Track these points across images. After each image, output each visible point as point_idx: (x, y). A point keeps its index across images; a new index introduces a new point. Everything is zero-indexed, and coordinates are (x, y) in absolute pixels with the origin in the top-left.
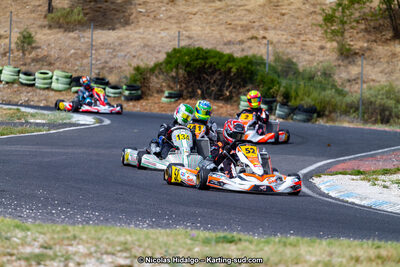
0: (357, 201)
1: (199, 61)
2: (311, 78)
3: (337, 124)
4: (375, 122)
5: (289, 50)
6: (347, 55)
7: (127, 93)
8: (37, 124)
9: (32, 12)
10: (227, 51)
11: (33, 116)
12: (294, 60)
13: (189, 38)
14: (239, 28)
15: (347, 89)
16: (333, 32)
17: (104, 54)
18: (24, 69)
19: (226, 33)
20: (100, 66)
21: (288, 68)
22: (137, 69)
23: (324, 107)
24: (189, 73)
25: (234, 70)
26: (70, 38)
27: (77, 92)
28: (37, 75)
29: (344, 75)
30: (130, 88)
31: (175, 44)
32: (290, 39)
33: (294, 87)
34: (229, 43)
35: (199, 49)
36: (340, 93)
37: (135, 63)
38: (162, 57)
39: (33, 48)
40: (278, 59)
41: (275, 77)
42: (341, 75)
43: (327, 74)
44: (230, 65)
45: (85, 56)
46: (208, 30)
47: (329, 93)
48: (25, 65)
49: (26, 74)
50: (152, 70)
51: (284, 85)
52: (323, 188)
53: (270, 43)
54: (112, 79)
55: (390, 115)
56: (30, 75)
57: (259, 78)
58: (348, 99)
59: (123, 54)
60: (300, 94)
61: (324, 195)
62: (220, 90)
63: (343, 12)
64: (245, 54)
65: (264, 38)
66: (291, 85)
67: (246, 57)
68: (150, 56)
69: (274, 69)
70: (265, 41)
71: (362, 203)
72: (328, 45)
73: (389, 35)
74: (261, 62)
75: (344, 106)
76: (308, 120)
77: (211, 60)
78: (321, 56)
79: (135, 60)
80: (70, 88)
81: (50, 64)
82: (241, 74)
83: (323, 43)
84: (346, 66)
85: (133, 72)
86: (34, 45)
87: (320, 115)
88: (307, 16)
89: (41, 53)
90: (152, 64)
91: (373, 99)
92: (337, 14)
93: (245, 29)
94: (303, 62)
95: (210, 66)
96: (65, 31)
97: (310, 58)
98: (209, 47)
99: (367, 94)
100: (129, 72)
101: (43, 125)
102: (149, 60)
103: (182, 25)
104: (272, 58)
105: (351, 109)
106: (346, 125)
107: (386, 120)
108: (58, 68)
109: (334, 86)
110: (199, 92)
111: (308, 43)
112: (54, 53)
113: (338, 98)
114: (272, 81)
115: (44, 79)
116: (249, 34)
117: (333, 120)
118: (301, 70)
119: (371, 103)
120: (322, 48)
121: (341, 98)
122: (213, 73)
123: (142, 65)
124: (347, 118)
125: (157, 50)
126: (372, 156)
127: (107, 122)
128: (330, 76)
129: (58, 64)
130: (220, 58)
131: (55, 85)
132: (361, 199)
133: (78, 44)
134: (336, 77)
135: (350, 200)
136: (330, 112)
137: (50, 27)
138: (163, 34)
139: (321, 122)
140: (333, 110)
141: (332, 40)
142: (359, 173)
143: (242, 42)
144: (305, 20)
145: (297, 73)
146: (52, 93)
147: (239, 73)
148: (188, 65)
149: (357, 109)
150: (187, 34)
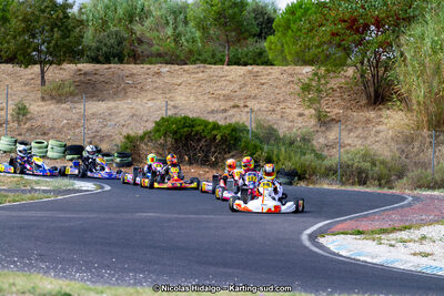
0: (369, 260)
1: (186, 129)
2: (291, 143)
3: (318, 186)
4: (353, 184)
5: (269, 118)
6: (324, 121)
7: (118, 160)
8: (44, 191)
9: (25, 85)
10: (211, 119)
11: (37, 183)
12: (275, 127)
13: (175, 107)
14: (222, 98)
15: (325, 153)
16: (310, 100)
17: (95, 124)
18: (20, 138)
19: (210, 102)
20: (92, 135)
21: (270, 135)
22: (128, 137)
23: (305, 171)
24: (176, 140)
25: (218, 137)
26: (63, 109)
27: (71, 160)
28: (33, 144)
29: (322, 140)
30: (121, 155)
31: (162, 113)
32: (270, 107)
33: (275, 152)
34: (212, 112)
35: (185, 118)
36: (319, 157)
37: (125, 132)
38: (151, 126)
39: (27, 119)
40: (259, 125)
41: (258, 143)
42: (319, 141)
43: (306, 140)
44: (215, 132)
45: (77, 126)
46: (192, 99)
47: (309, 157)
48: (20, 135)
49: (22, 143)
50: (142, 138)
51: (265, 150)
52: (332, 248)
53: (252, 111)
54: (104, 147)
55: (367, 177)
56: (26, 144)
57: (243, 144)
58: (327, 163)
59: (113, 123)
60: (281, 158)
61: (334, 254)
62: (206, 156)
63: (319, 81)
64: (228, 121)
65: (246, 106)
66: (272, 151)
67: (230, 124)
68: (138, 125)
69: (256, 136)
70: (247, 109)
71: (374, 261)
72: (306, 112)
73: (364, 102)
74: (244, 129)
75: (323, 169)
76: (291, 184)
77: (198, 128)
78: (300, 123)
79: (124, 129)
80: (64, 157)
81: (44, 134)
82: (226, 140)
83: (301, 111)
84: (323, 132)
85: (123, 140)
86: (29, 116)
87: (301, 178)
88: (285, 85)
89: (36, 123)
90: (141, 132)
91: (350, 163)
92: (314, 84)
93: (227, 98)
94: (283, 129)
95: (196, 134)
96: (58, 102)
97: (290, 124)
98: (195, 115)
99: (345, 158)
100: (119, 140)
101: (49, 191)
102: (138, 129)
103: (168, 96)
104: (254, 125)
105: (330, 172)
106: (326, 187)
107: (363, 182)
108: (52, 138)
109: (313, 151)
110: (187, 158)
111: (287, 111)
112: (48, 123)
113: (317, 163)
114: (255, 147)
115: (40, 148)
116: (232, 103)
117: (314, 183)
118: (281, 136)
119: (348, 166)
120: (301, 115)
121: (320, 161)
122: (199, 140)
123: (132, 133)
124: (327, 181)
125: (145, 119)
126: (365, 216)
127: (108, 188)
128: (309, 141)
129: (51, 134)
130: (206, 127)
131: (50, 154)
132: (372, 257)
133: (70, 115)
134: (314, 143)
135: (362, 258)
136: (310, 175)
137: (43, 99)
138: (150, 104)
139: (302, 184)
140: (314, 173)
141: (309, 107)
142: (359, 233)
143: (225, 111)
144: (284, 89)
145: (278, 139)
146: (47, 161)
147: (224, 140)
148: (175, 133)
149: (335, 172)
150: (172, 103)
